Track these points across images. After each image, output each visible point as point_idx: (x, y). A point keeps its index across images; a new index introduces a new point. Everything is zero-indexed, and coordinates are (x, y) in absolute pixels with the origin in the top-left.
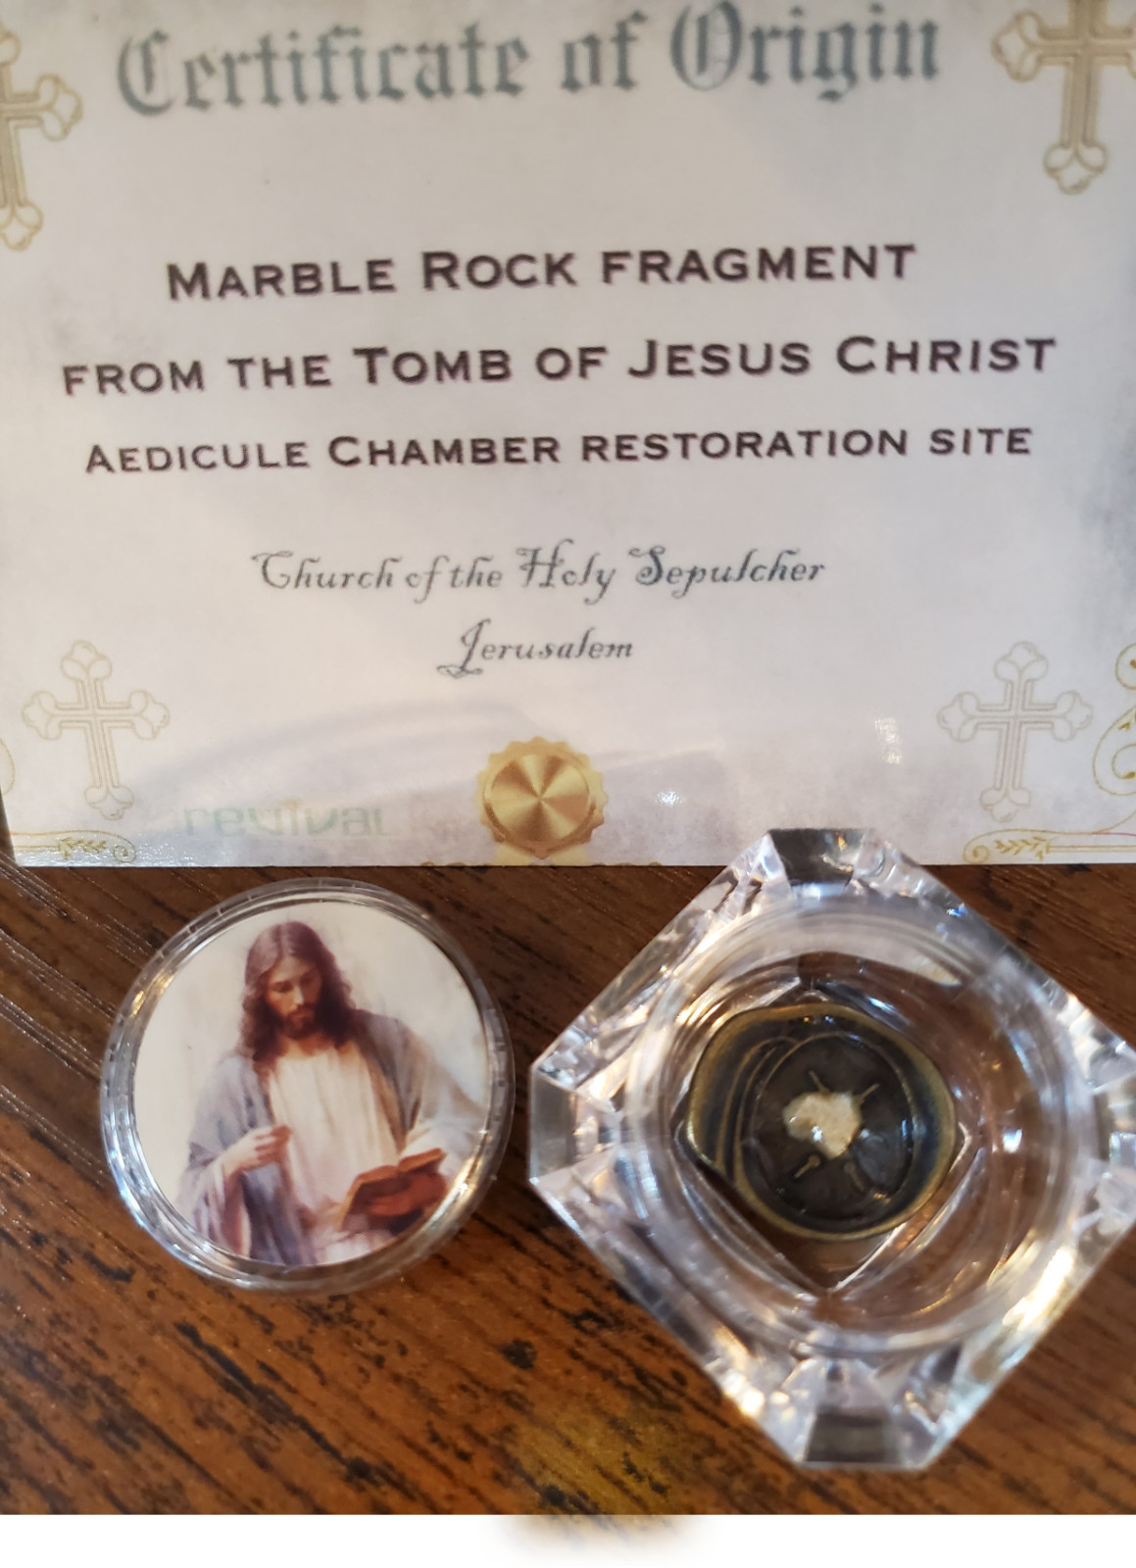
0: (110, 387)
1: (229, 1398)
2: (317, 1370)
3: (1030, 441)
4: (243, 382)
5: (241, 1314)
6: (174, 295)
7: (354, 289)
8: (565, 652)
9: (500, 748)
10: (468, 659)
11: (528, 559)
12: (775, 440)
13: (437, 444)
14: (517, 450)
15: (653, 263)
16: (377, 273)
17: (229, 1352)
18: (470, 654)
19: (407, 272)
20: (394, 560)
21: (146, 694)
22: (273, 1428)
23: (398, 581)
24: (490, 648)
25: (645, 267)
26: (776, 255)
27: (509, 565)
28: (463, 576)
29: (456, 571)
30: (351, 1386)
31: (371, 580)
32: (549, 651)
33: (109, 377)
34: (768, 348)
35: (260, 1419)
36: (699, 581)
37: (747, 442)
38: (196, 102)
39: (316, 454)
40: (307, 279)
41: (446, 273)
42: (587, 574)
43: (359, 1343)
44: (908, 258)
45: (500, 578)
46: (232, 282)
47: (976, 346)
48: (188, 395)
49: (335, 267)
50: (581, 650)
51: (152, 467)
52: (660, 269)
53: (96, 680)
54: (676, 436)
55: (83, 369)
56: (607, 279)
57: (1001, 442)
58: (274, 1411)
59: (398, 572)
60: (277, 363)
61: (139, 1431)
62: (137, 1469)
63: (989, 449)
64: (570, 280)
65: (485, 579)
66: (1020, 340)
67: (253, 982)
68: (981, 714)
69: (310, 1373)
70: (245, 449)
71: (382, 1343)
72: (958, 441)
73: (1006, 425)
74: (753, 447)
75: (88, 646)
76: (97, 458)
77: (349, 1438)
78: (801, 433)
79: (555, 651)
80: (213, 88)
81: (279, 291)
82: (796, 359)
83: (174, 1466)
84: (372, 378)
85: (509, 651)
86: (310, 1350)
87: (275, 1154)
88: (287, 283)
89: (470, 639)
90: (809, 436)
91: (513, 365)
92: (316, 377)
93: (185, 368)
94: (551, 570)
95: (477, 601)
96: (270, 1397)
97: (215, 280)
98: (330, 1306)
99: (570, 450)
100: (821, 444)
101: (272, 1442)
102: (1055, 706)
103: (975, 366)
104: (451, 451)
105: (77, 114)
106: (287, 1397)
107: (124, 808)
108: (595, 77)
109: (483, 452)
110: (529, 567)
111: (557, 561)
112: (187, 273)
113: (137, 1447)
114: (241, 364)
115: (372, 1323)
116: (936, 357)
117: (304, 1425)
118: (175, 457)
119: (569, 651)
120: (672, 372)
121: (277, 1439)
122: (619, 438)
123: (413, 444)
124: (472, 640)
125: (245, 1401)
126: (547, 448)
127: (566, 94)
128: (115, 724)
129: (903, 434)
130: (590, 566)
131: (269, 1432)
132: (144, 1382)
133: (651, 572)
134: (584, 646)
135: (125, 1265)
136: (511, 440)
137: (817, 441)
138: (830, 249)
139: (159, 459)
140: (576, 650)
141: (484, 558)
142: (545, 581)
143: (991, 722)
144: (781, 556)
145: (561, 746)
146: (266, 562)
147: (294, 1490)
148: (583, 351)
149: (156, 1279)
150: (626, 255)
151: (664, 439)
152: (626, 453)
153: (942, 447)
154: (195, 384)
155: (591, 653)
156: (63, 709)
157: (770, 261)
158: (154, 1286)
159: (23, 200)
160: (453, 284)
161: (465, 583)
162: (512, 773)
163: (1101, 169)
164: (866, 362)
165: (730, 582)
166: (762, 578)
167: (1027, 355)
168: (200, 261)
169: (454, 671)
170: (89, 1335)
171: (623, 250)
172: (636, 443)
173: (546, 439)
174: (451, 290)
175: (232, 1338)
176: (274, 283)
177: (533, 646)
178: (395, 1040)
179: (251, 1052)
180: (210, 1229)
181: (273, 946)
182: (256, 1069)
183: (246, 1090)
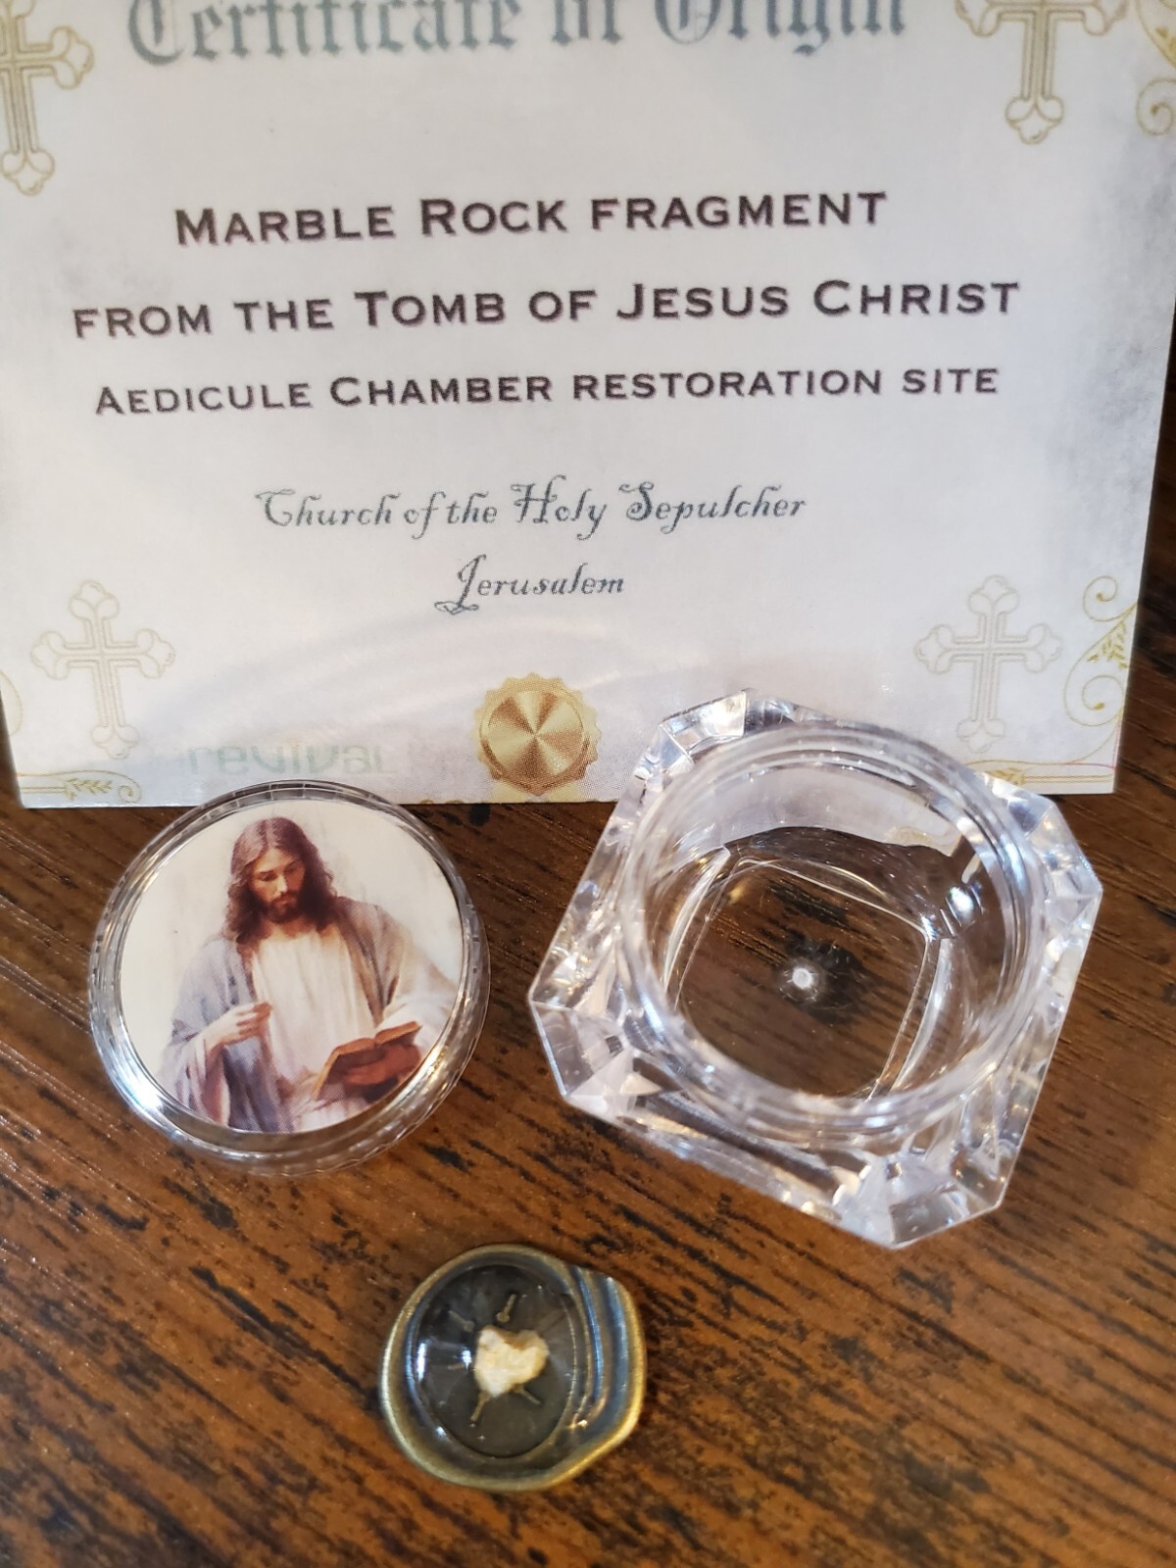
0: (120, 330)
1: (246, 1336)
2: (333, 1306)
3: (997, 381)
4: (248, 325)
5: (256, 1255)
6: (182, 240)
7: (356, 235)
8: (558, 588)
9: (496, 684)
10: (465, 595)
11: (523, 495)
12: (757, 380)
13: (435, 384)
14: (511, 389)
15: (639, 210)
16: (377, 220)
17: (244, 1292)
18: (467, 590)
19: (405, 219)
20: (393, 497)
21: (152, 632)
22: (291, 1363)
23: (397, 517)
24: (486, 584)
25: (632, 215)
26: (755, 203)
27: (504, 500)
28: (459, 513)
29: (453, 507)
30: (367, 1319)
31: (370, 516)
32: (543, 587)
33: (118, 319)
34: (749, 291)
35: (278, 1355)
36: (686, 517)
37: (730, 382)
38: (202, 50)
39: (318, 394)
40: (310, 225)
41: (444, 219)
42: (579, 509)
44: (880, 205)
45: (495, 514)
46: (239, 227)
47: (945, 289)
48: (196, 338)
49: (337, 213)
50: (574, 586)
51: (160, 408)
52: (647, 216)
53: (103, 619)
54: (663, 376)
55: (93, 312)
56: (596, 225)
57: (970, 381)
58: (292, 1345)
59: (397, 508)
60: (282, 307)
61: (158, 1372)
62: (157, 1408)
63: (958, 388)
64: (560, 225)
65: (480, 515)
66: (986, 283)
67: (238, 872)
68: (956, 646)
69: (326, 1309)
70: (250, 390)
71: (396, 1276)
72: (929, 380)
73: (976, 365)
74: (736, 386)
75: (95, 585)
76: (107, 399)
78: (781, 373)
79: (549, 587)
80: (220, 39)
81: (283, 236)
82: (776, 301)
83: (192, 1402)
84: (372, 320)
85: (504, 586)
86: (326, 1287)
87: (255, 1028)
88: (291, 229)
89: (466, 576)
90: (790, 376)
91: (506, 308)
92: (319, 320)
93: (192, 315)
94: (545, 505)
95: (473, 537)
96: (287, 1334)
97: (222, 225)
98: (343, 1244)
99: (562, 388)
100: (799, 383)
101: (291, 1376)
102: (1026, 638)
103: (944, 308)
104: (448, 391)
105: (89, 64)
106: (304, 1333)
107: (130, 747)
108: (584, 32)
109: (478, 391)
110: (523, 503)
111: (550, 498)
112: (195, 219)
113: (157, 1388)
114: (246, 307)
115: (385, 1258)
116: (907, 300)
117: (323, 1359)
118: (183, 398)
119: (562, 586)
120: (658, 314)
121: (295, 1372)
122: (609, 378)
123: (411, 383)
124: (468, 576)
125: (262, 1339)
126: (539, 387)
127: (556, 46)
128: (120, 663)
129: (878, 374)
130: (582, 501)
131: (288, 1368)
132: (161, 1325)
133: (640, 507)
134: (576, 581)
135: (138, 1214)
136: (505, 379)
137: (796, 380)
138: (805, 197)
139: (167, 400)
140: (569, 586)
141: (480, 495)
142: (538, 517)
143: (966, 655)
144: (763, 492)
145: (556, 682)
146: (269, 501)
147: (316, 1422)
148: (574, 295)
149: (170, 1226)
150: (614, 202)
151: (651, 378)
152: (615, 391)
153: (914, 386)
154: (201, 327)
155: (583, 589)
156: (71, 649)
157: (750, 209)
158: (168, 1233)
159: (34, 147)
160: (449, 230)
161: (461, 519)
162: (508, 710)
163: (1058, 121)
164: (841, 305)
165: (716, 518)
166: (746, 514)
167: (992, 298)
168: (208, 206)
169: (451, 606)
170: (106, 1284)
171: (610, 197)
172: (623, 382)
173: (539, 378)
174: (447, 236)
175: (247, 1279)
176: (279, 228)
177: (526, 582)
178: (375, 924)
179: (236, 935)
180: (191, 1099)
181: (258, 838)
182: (240, 951)
183: (230, 971)
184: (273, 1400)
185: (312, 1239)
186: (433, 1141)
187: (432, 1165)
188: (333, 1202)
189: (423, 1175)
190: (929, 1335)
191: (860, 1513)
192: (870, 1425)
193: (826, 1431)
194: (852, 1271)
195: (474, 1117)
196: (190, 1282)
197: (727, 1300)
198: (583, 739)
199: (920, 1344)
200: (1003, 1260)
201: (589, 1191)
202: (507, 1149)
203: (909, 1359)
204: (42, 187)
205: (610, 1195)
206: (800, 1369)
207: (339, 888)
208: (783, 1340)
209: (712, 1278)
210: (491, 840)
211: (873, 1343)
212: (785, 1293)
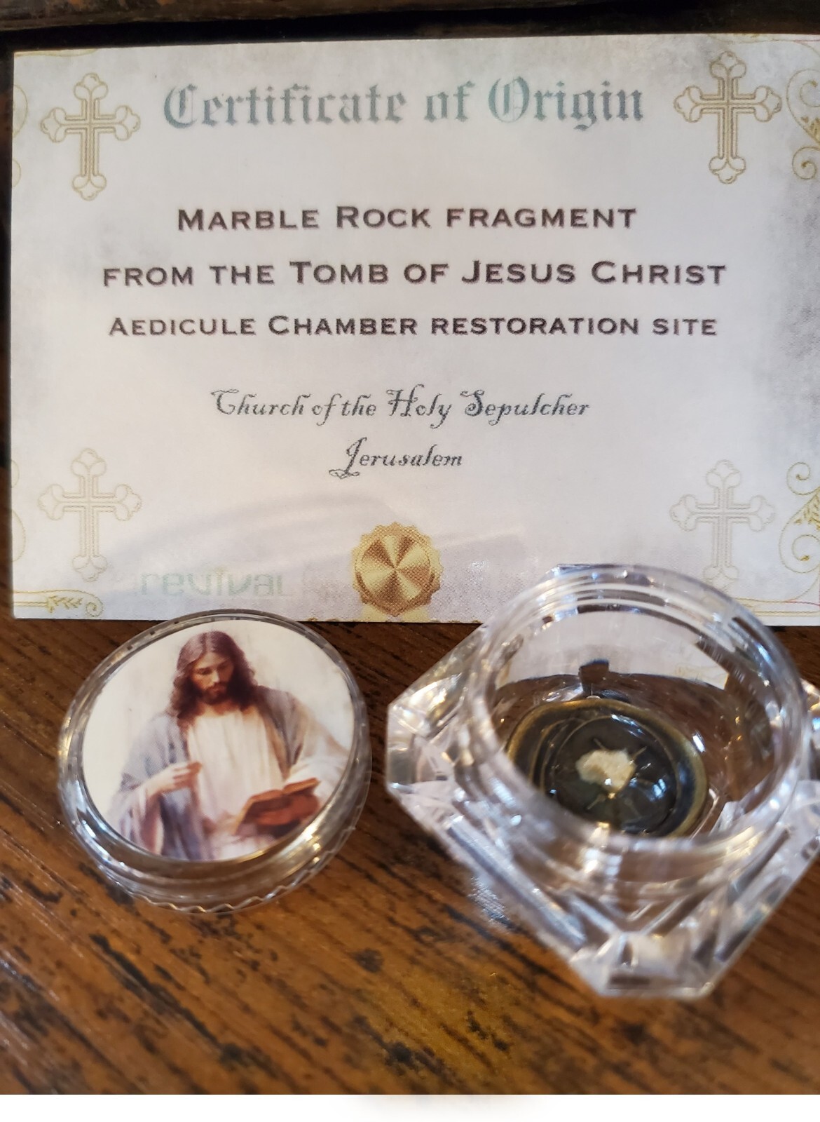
0: (133, 282)
1: (128, 994)
2: (203, 972)
3: (716, 327)
4: (218, 281)
5: (145, 928)
6: (181, 227)
7: (294, 226)
8: (416, 461)
9: (369, 530)
10: (350, 465)
11: (394, 397)
12: (555, 323)
14: (390, 326)
15: (478, 216)
16: (308, 218)
17: (132, 957)
18: (352, 462)
19: (327, 217)
20: (306, 397)
21: (127, 487)
22: (162, 1019)
23: (307, 410)
24: (366, 458)
25: (473, 218)
26: (553, 213)
27: (381, 401)
28: (350, 408)
29: (346, 405)
30: (230, 985)
31: (289, 409)
32: (406, 460)
33: (133, 275)
34: (549, 267)
35: (151, 1011)
36: (506, 414)
37: (537, 324)
38: (208, 120)
39: (260, 326)
40: (264, 219)
41: (352, 219)
42: (433, 408)
43: (239, 951)
44: (633, 216)
45: (375, 410)
46: (218, 220)
47: (678, 269)
48: (182, 287)
49: (282, 213)
50: (427, 460)
51: (152, 332)
52: (482, 219)
53: (95, 476)
54: (492, 320)
55: (117, 270)
56: (450, 224)
57: (698, 327)
58: (166, 1004)
59: (308, 404)
60: (241, 269)
61: (50, 1021)
62: (43, 1049)
63: (690, 332)
64: (426, 224)
65: (365, 410)
66: (704, 265)
67: (181, 669)
68: (699, 511)
69: (197, 975)
70: (214, 322)
71: (257, 951)
72: (671, 326)
73: (702, 316)
74: (542, 327)
75: (91, 452)
76: (118, 326)
77: (225, 1027)
78: (571, 319)
79: (410, 460)
80: (219, 115)
81: (246, 226)
83: (73, 1048)
84: (300, 279)
85: (378, 459)
86: (198, 956)
87: (188, 782)
88: (252, 223)
89: (352, 451)
90: (577, 321)
91: (389, 274)
92: (265, 278)
93: (182, 271)
94: (409, 404)
95: (359, 425)
96: (162, 993)
97: (207, 219)
98: (218, 923)
99: (424, 327)
100: (584, 326)
101: (160, 1029)
102: (749, 506)
103: (677, 280)
104: (347, 327)
105: (137, 127)
106: (175, 993)
107: (99, 573)
108: (444, 113)
109: (368, 327)
110: (394, 403)
111: (413, 399)
112: (191, 215)
113: (45, 1033)
114: (217, 270)
115: (250, 936)
116: (653, 275)
117: (189, 1016)
118: (169, 326)
119: (419, 461)
120: (489, 279)
121: (165, 1027)
122: (456, 320)
123: (323, 321)
124: (354, 452)
125: (141, 996)
126: (408, 325)
127: (428, 122)
128: (101, 509)
129: (636, 322)
130: (434, 402)
131: (158, 1022)
132: (59, 980)
133: (474, 407)
134: (429, 457)
135: (55, 889)
136: (386, 320)
137: (581, 324)
138: (585, 211)
139: (158, 327)
140: (423, 460)
141: (365, 397)
142: (404, 412)
143: (707, 517)
144: (560, 398)
145: (412, 529)
146: (220, 397)
148: (434, 267)
149: (79, 901)
150: (462, 210)
151: (484, 321)
152: (460, 329)
153: (661, 330)
154: (187, 281)
155: (433, 463)
156: (68, 497)
157: (549, 216)
158: (76, 906)
159: (96, 172)
160: (354, 225)
161: (351, 412)
162: (377, 552)
163: (743, 171)
164: (610, 277)
165: (528, 415)
166: (548, 413)
167: (709, 275)
168: (200, 208)
169: (340, 473)
170: (19, 944)
171: (459, 207)
172: (465, 324)
173: (409, 320)
174: (353, 228)
175: (135, 946)
176: (244, 222)
177: (394, 457)
178: (286, 705)
179: (177, 713)
180: (132, 834)
181: (200, 645)
182: (179, 724)
183: (170, 738)
184: (143, 1050)
196: (88, 947)
198: (430, 573)
204: (97, 195)
206: (594, 1049)
211: (658, 1031)
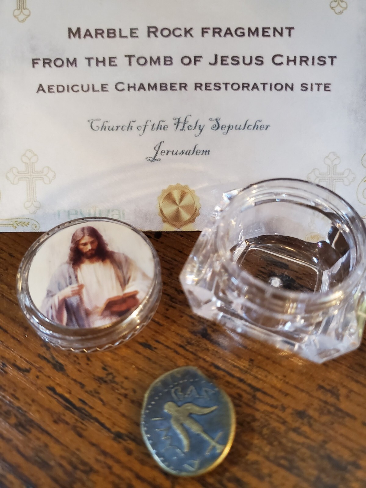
0: (47, 65)
1: (67, 413)
2: (101, 400)
3: (331, 87)
4: (89, 65)
5: (72, 382)
6: (70, 37)
7: (126, 37)
8: (188, 153)
9: (165, 187)
10: (156, 155)
11: (177, 121)
12: (254, 86)
13: (149, 85)
14: (174, 87)
15: (217, 31)
16: (133, 32)
17: (67, 396)
18: (157, 153)
19: (142, 32)
20: (133, 121)
21: (48, 168)
22: (84, 422)
23: (134, 128)
24: (163, 151)
25: (214, 33)
26: (253, 30)
27: (170, 123)
28: (155, 127)
29: (153, 125)
30: (115, 405)
31: (126, 128)
32: (183, 153)
33: (47, 62)
34: (251, 57)
35: (80, 419)
36: (231, 130)
37: (245, 86)
39: (111, 87)
40: (111, 33)
41: (154, 33)
42: (195, 126)
43: (118, 390)
44: (292, 31)
45: (167, 128)
46: (88, 33)
47: (313, 58)
48: (72, 68)
49: (120, 30)
51: (58, 91)
52: (219, 33)
53: (33, 163)
54: (224, 83)
55: (39, 59)
56: (203, 35)
57: (322, 87)
58: (85, 416)
59: (135, 125)
60: (101, 59)
61: (32, 426)
62: (30, 440)
63: (318, 89)
64: (191, 35)
65: (162, 128)
66: (326, 56)
67: (73, 243)
68: (321, 176)
69: (99, 401)
70: (88, 86)
71: (126, 389)
72: (309, 87)
73: (324, 82)
74: (247, 87)
76: (40, 88)
77: (114, 424)
78: (261, 84)
79: (185, 152)
81: (102, 37)
82: (260, 61)
83: (44, 438)
84: (130, 64)
85: (169, 152)
86: (98, 393)
87: (78, 293)
88: (105, 35)
89: (157, 148)
90: (264, 84)
91: (173, 61)
92: (112, 63)
93: (71, 60)
94: (184, 125)
95: (160, 135)
96: (83, 411)
97: (83, 33)
98: (106, 378)
99: (191, 86)
100: (268, 87)
101: (84, 427)
102: (343, 174)
103: (313, 64)
104: (153, 87)
106: (90, 410)
107: (37, 209)
109: (163, 87)
110: (177, 124)
111: (186, 122)
112: (74, 30)
113: (30, 432)
114: (89, 59)
115: (122, 382)
116: (301, 61)
117: (97, 420)
118: (66, 88)
119: (189, 153)
120: (222, 64)
121: (86, 426)
122: (206, 84)
123: (142, 84)
124: (158, 148)
125: (73, 413)
126: (183, 86)
128: (37, 179)
129: (292, 85)
130: (196, 124)
131: (83, 424)
132: (34, 408)
133: (216, 126)
134: (194, 151)
135: (27, 366)
136: (172, 84)
137: (266, 86)
138: (269, 28)
139: (61, 89)
140: (191, 152)
141: (163, 121)
142: (182, 128)
143: (324, 179)
144: (256, 122)
145: (186, 187)
146: (92, 123)
147: (93, 444)
148: (195, 57)
149: (40, 371)
150: (209, 28)
151: (220, 84)
152: (208, 88)
153: (304, 89)
154: (74, 65)
155: (196, 153)
156: (20, 174)
157: (251, 31)
158: (38, 374)
159: (25, 8)
160: (156, 36)
161: (156, 129)
162: (169, 197)
163: (346, 8)
164: (280, 62)
165: (241, 130)
166: (250, 129)
167: (328, 61)
168: (78, 27)
169: (151, 159)
170: (13, 392)
171: (207, 27)
172: (211, 85)
173: (184, 83)
174: (155, 38)
175: (69, 391)
176: (101, 34)
177: (177, 151)
178: (123, 259)
179: (72, 263)
180: (52, 317)
181: (82, 233)
182: (73, 267)
183: (69, 274)
184: (77, 437)
185: (94, 375)
186: (141, 340)
187: (141, 349)
188: (103, 362)
189: (137, 352)
190: (332, 409)
191: (312, 479)
192: (313, 444)
193: (296, 447)
194: (301, 386)
195: (157, 332)
196: (46, 391)
197: (254, 397)
198: (195, 208)
199: (329, 412)
200: (357, 382)
201: (200, 358)
202: (168, 343)
203: (325, 419)
204: (26, 20)
205: (208, 359)
206: (284, 423)
207: (110, 248)
208: (277, 411)
209: (248, 389)
210: (162, 243)
211: (311, 412)
212: (276, 394)
